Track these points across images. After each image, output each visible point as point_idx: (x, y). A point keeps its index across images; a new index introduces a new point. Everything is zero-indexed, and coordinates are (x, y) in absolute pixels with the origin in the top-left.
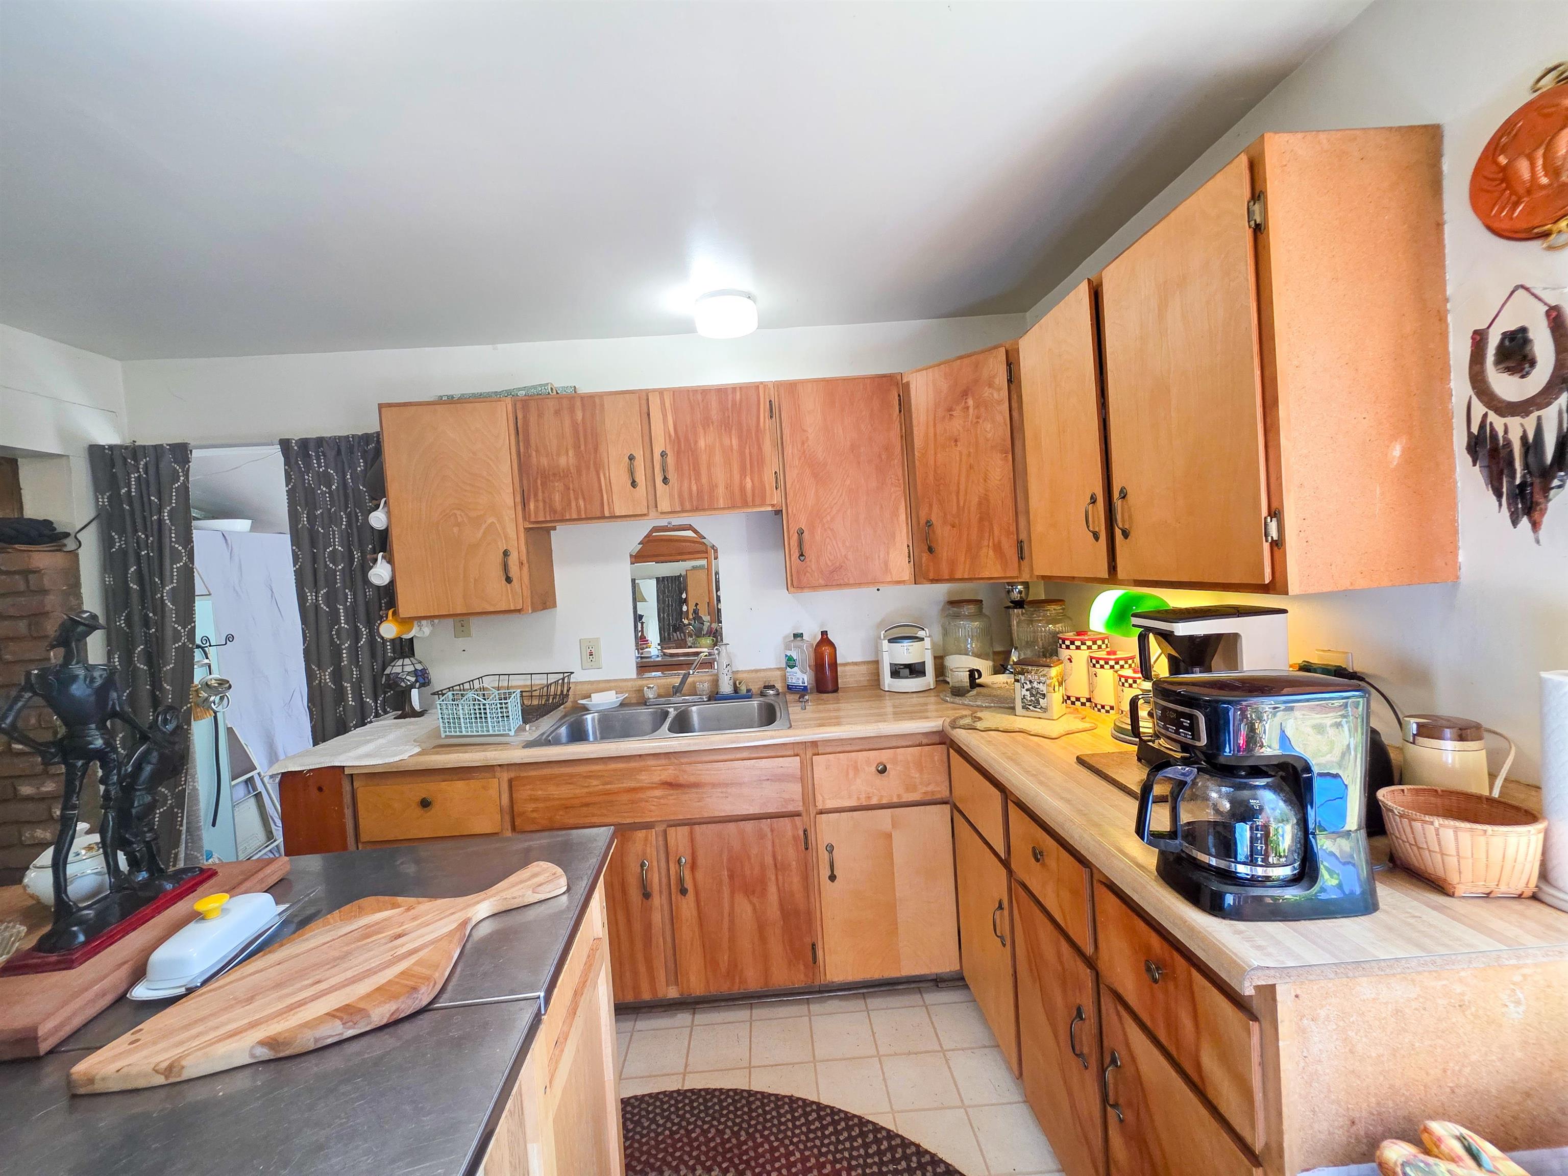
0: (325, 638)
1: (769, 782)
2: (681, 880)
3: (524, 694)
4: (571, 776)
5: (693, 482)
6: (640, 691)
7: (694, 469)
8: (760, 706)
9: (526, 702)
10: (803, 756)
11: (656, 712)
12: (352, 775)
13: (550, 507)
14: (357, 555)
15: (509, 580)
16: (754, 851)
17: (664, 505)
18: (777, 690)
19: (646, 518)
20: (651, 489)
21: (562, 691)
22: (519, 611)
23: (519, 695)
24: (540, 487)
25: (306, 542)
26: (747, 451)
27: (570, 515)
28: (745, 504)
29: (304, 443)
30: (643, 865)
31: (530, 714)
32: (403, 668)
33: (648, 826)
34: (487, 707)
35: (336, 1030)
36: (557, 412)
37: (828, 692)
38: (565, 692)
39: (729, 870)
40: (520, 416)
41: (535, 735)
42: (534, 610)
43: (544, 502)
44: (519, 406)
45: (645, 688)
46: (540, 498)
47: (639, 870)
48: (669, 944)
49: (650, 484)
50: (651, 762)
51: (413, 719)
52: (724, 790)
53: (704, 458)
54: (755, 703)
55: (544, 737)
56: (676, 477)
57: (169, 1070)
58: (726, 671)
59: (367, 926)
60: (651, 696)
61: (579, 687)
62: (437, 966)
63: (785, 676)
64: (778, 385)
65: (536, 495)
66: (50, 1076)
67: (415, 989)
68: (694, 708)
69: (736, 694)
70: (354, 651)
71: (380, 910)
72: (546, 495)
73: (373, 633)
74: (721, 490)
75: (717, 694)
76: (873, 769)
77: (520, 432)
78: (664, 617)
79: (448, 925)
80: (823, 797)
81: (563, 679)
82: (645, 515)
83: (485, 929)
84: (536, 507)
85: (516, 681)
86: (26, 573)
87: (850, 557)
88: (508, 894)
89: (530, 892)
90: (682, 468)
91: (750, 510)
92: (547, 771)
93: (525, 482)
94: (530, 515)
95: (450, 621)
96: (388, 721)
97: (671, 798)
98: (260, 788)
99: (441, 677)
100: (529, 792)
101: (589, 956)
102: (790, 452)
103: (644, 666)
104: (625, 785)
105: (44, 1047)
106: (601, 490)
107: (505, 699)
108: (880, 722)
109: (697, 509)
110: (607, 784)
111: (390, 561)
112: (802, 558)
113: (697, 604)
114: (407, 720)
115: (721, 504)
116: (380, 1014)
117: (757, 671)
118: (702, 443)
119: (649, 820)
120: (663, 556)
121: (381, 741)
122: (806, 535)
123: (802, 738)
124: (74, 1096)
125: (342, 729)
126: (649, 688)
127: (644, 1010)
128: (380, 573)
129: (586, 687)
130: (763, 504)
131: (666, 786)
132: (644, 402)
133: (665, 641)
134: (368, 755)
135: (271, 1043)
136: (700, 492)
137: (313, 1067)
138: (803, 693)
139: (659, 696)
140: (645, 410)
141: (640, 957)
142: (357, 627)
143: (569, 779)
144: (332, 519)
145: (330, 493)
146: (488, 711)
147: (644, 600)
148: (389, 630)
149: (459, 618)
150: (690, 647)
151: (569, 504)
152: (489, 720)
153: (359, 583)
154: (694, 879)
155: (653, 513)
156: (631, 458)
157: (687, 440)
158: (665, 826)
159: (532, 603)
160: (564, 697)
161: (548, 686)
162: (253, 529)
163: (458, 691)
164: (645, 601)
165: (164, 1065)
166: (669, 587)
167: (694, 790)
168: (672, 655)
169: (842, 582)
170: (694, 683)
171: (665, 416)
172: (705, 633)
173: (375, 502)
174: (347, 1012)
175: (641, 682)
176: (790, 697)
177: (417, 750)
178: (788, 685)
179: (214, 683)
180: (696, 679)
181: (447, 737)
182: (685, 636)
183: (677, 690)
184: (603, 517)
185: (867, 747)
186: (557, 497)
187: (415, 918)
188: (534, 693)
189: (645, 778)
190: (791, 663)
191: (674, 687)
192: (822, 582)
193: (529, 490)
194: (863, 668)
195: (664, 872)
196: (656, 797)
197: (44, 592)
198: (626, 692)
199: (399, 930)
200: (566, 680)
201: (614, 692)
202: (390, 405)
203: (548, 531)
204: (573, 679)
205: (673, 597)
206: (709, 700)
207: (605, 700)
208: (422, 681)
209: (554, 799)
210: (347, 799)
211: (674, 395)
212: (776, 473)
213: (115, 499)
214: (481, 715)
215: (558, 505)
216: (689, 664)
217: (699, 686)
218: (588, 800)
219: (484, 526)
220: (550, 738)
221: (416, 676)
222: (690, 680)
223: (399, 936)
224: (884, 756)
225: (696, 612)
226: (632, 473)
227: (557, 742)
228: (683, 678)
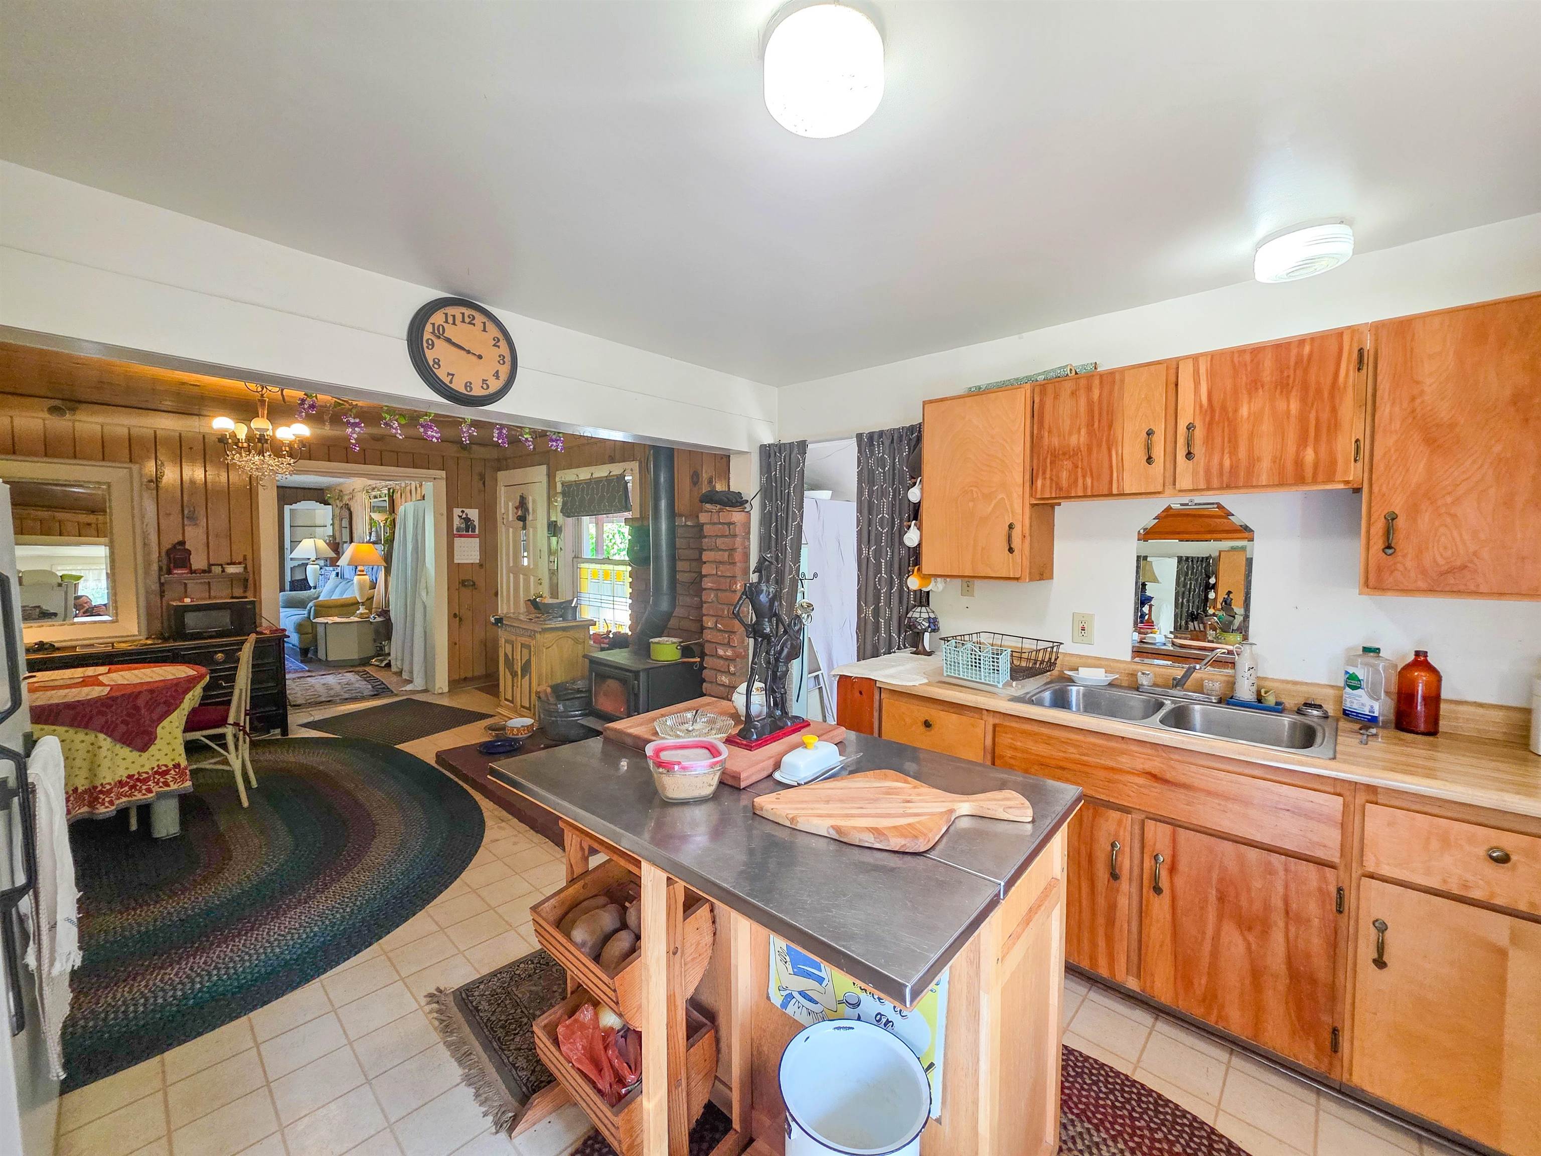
0: (871, 583)
1: (1287, 813)
2: (1155, 878)
3: (1014, 654)
4: (1050, 737)
5: (1226, 456)
6: (1133, 675)
7: (1230, 441)
8: (1293, 726)
9: (1015, 662)
10: (1349, 799)
11: (1149, 701)
12: (880, 688)
13: (1057, 484)
14: (897, 521)
15: (1011, 550)
16: (1257, 884)
17: (1185, 482)
18: (1326, 712)
19: (1161, 495)
20: (1170, 466)
21: (1050, 659)
22: (1017, 579)
23: (1009, 653)
24: (1048, 465)
25: (866, 511)
26: (1312, 416)
27: (1076, 492)
28: (1300, 480)
29: (871, 436)
30: (1113, 845)
31: (1018, 673)
32: (920, 614)
33: (1125, 810)
34: (982, 658)
35: (869, 840)
36: (1073, 393)
37: (1417, 733)
38: (1053, 661)
39: (1218, 890)
40: (1037, 400)
41: (1020, 693)
42: (1031, 580)
43: (1051, 479)
44: (1037, 390)
45: (1140, 674)
46: (1048, 476)
47: (1110, 848)
48: (1135, 936)
49: (1169, 458)
50: (1134, 748)
51: (923, 657)
52: (1223, 803)
53: (1244, 430)
54: (1286, 720)
55: (1028, 696)
56: (1203, 451)
57: (792, 820)
58: (1247, 674)
59: (890, 788)
60: (1145, 683)
61: (1067, 658)
62: (931, 830)
63: (1342, 697)
64: (1378, 328)
65: (1044, 473)
66: (744, 800)
67: (916, 837)
68: (1197, 707)
69: (1259, 703)
70: (889, 594)
71: (897, 781)
72: (1054, 473)
73: (903, 583)
74: (1266, 464)
75: (1232, 698)
76: (1481, 851)
77: (1036, 415)
78: (1182, 602)
79: (941, 808)
80: (1377, 859)
81: (1053, 648)
82: (1159, 493)
83: (964, 823)
84: (1043, 486)
85: (1008, 641)
86: (730, 524)
87: (1485, 554)
88: (986, 804)
89: (1001, 810)
90: (1213, 440)
91: (1307, 488)
92: (1027, 727)
93: (1035, 461)
94: (1036, 492)
95: (958, 582)
96: (905, 654)
97: (1153, 789)
98: (822, 685)
99: (947, 627)
100: (1010, 741)
101: (1046, 889)
102: (1387, 411)
103: (1142, 651)
104: (1103, 762)
105: (743, 785)
106: (1111, 467)
107: (997, 654)
108: (1508, 791)
109: (1228, 487)
110: (1084, 755)
111: (920, 528)
112: (1389, 551)
113: (1229, 593)
114: (920, 656)
115: (1264, 480)
116: (896, 843)
117: (1295, 683)
118: (1244, 411)
119: (1125, 804)
120: (1187, 533)
121: (901, 668)
122: (1401, 522)
123: (1349, 776)
124: (754, 814)
125: (875, 654)
126: (1143, 674)
127: (1099, 985)
128: (912, 538)
129: (1074, 661)
130: (1330, 479)
131: (1150, 777)
132: (1173, 371)
133: (1178, 629)
134: (892, 676)
135: (837, 829)
136: (1234, 469)
137: (856, 854)
138: (1368, 724)
139: (1155, 685)
140: (1173, 379)
141: (1101, 932)
142: (892, 577)
143: (1048, 740)
144: (883, 493)
145: (884, 473)
146: (982, 662)
147: (1155, 580)
148: (913, 583)
149: (967, 579)
150: (1209, 641)
151: (1076, 481)
152: (982, 670)
153: (897, 544)
154: (1172, 882)
155: (1169, 490)
156: (1150, 433)
157: (1224, 408)
158: (1143, 816)
159: (1030, 573)
160: (1051, 665)
161: (1038, 651)
162: (832, 498)
163: (960, 640)
164: (1158, 582)
165: (791, 816)
166: (1193, 568)
167: (1182, 791)
168: (1182, 646)
169: (1462, 588)
170: (1202, 680)
171: (1197, 384)
172: (1235, 628)
173: (913, 480)
174: (876, 831)
175: (1135, 667)
176: (1343, 724)
177: (926, 681)
178: (1344, 710)
179: (805, 605)
180: (1204, 676)
181: (948, 676)
182: (1205, 628)
183: (1178, 683)
184: (1110, 495)
185: (1473, 819)
186: (1064, 475)
187: (919, 795)
188: (1024, 655)
189: (1125, 762)
190: (1354, 683)
191: (1174, 679)
192: (1421, 584)
193: (1038, 471)
194: (1498, 715)
195: (1136, 861)
196: (1136, 784)
197: (735, 536)
198: (1117, 673)
199: (909, 798)
200: (1055, 649)
201: (1103, 670)
202: (931, 402)
203: (1052, 506)
204: (1062, 649)
205: (1196, 580)
206: (1220, 701)
207: (1094, 676)
208: (933, 627)
209: (1030, 753)
210: (876, 705)
211: (1212, 360)
212: (1357, 441)
213: (769, 479)
214: (976, 664)
215: (1064, 483)
216: (1199, 659)
217: (1208, 684)
218: (1061, 764)
219: (994, 502)
220: (1034, 698)
221: (930, 623)
222: (1195, 675)
223: (908, 802)
224: (1508, 841)
225: (1227, 603)
226: (1148, 448)
227: (1040, 703)
228: (1187, 671)
